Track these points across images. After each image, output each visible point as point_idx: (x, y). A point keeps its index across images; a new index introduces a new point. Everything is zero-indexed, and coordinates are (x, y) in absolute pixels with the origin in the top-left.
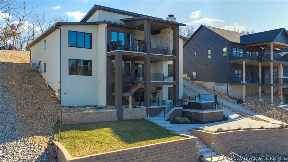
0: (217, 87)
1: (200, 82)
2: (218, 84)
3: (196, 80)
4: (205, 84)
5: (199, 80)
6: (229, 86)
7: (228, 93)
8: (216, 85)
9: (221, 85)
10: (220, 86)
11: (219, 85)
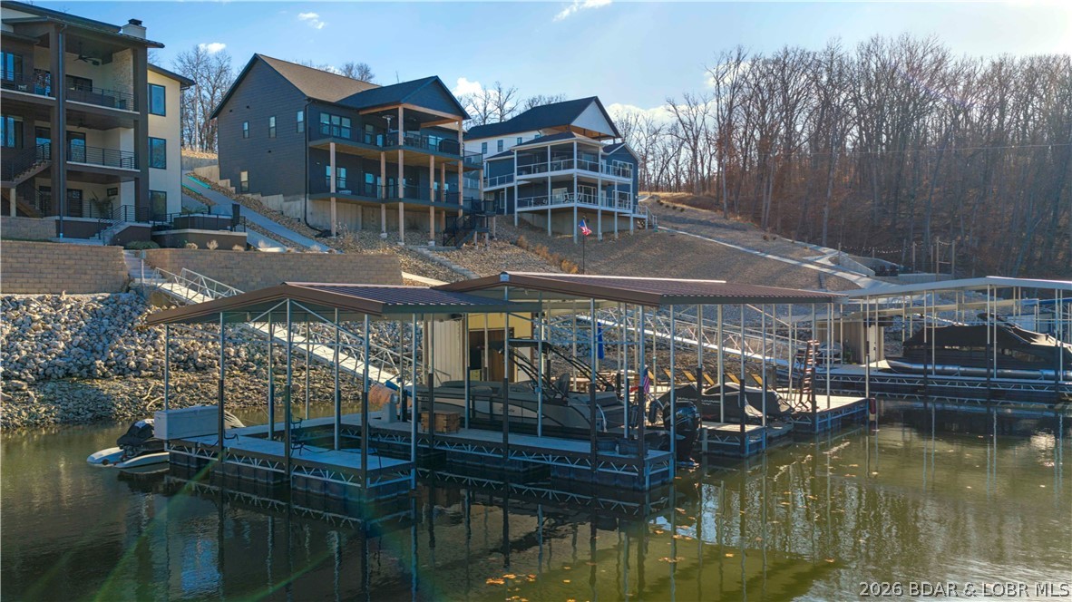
0: (287, 204)
1: (255, 197)
2: (289, 198)
3: (247, 192)
4: (264, 199)
5: (253, 193)
6: (308, 200)
7: (305, 219)
8: (286, 201)
9: (294, 200)
10: (292, 202)
11: (290, 200)
